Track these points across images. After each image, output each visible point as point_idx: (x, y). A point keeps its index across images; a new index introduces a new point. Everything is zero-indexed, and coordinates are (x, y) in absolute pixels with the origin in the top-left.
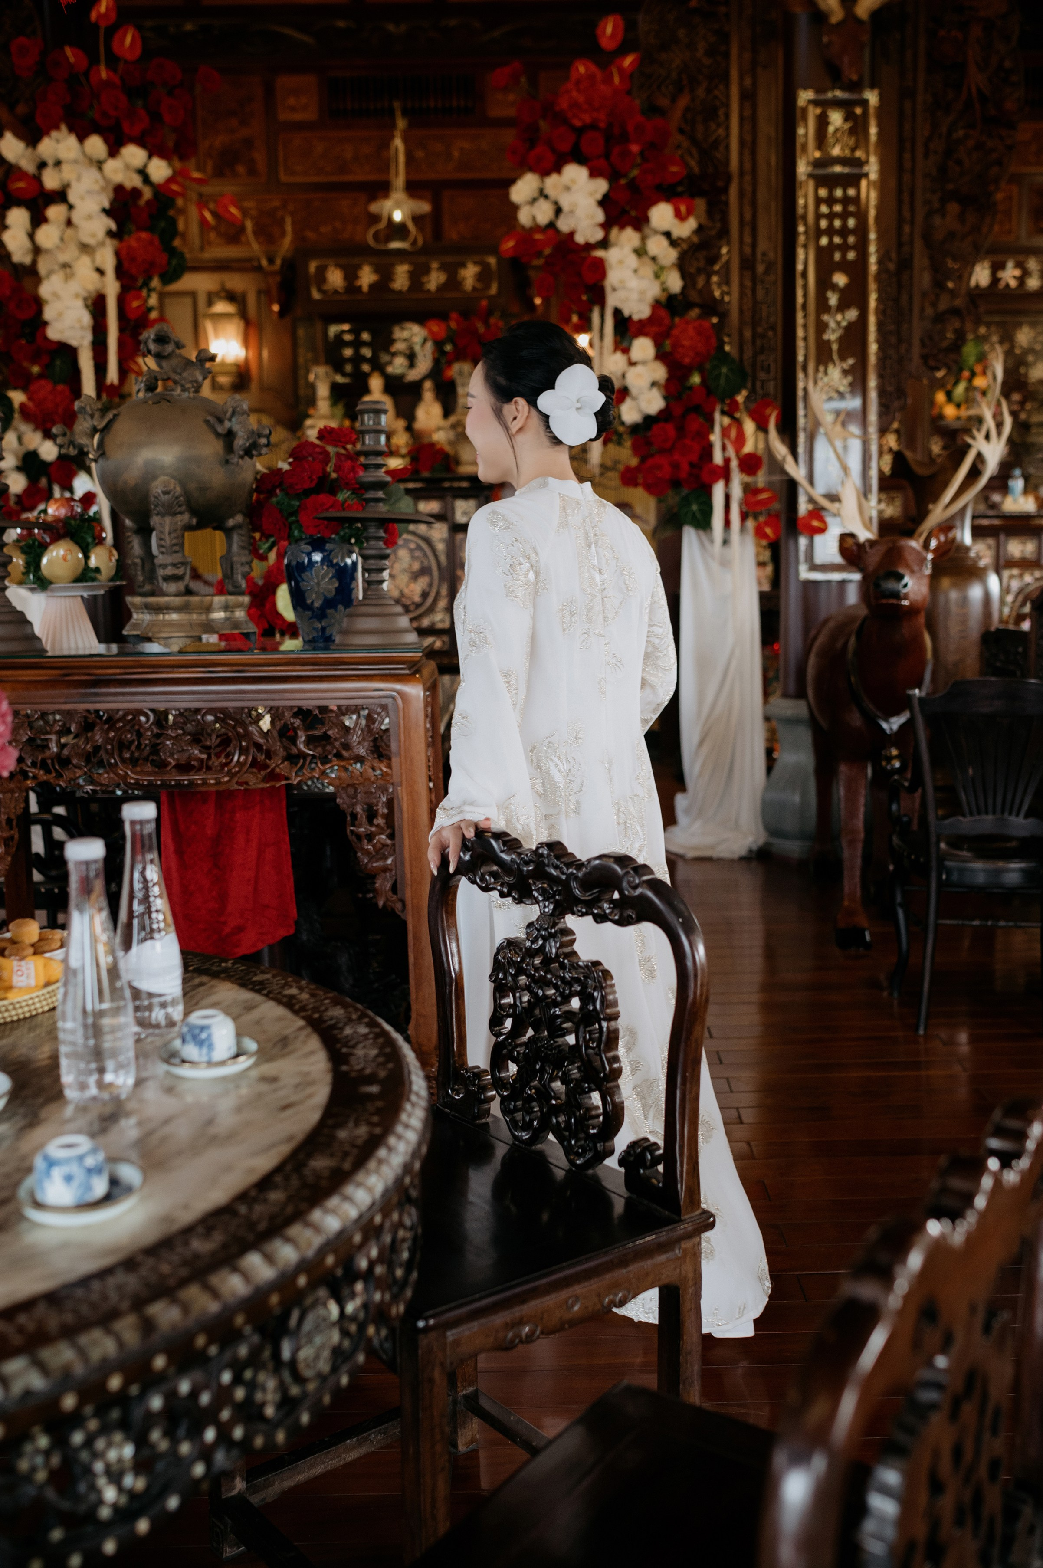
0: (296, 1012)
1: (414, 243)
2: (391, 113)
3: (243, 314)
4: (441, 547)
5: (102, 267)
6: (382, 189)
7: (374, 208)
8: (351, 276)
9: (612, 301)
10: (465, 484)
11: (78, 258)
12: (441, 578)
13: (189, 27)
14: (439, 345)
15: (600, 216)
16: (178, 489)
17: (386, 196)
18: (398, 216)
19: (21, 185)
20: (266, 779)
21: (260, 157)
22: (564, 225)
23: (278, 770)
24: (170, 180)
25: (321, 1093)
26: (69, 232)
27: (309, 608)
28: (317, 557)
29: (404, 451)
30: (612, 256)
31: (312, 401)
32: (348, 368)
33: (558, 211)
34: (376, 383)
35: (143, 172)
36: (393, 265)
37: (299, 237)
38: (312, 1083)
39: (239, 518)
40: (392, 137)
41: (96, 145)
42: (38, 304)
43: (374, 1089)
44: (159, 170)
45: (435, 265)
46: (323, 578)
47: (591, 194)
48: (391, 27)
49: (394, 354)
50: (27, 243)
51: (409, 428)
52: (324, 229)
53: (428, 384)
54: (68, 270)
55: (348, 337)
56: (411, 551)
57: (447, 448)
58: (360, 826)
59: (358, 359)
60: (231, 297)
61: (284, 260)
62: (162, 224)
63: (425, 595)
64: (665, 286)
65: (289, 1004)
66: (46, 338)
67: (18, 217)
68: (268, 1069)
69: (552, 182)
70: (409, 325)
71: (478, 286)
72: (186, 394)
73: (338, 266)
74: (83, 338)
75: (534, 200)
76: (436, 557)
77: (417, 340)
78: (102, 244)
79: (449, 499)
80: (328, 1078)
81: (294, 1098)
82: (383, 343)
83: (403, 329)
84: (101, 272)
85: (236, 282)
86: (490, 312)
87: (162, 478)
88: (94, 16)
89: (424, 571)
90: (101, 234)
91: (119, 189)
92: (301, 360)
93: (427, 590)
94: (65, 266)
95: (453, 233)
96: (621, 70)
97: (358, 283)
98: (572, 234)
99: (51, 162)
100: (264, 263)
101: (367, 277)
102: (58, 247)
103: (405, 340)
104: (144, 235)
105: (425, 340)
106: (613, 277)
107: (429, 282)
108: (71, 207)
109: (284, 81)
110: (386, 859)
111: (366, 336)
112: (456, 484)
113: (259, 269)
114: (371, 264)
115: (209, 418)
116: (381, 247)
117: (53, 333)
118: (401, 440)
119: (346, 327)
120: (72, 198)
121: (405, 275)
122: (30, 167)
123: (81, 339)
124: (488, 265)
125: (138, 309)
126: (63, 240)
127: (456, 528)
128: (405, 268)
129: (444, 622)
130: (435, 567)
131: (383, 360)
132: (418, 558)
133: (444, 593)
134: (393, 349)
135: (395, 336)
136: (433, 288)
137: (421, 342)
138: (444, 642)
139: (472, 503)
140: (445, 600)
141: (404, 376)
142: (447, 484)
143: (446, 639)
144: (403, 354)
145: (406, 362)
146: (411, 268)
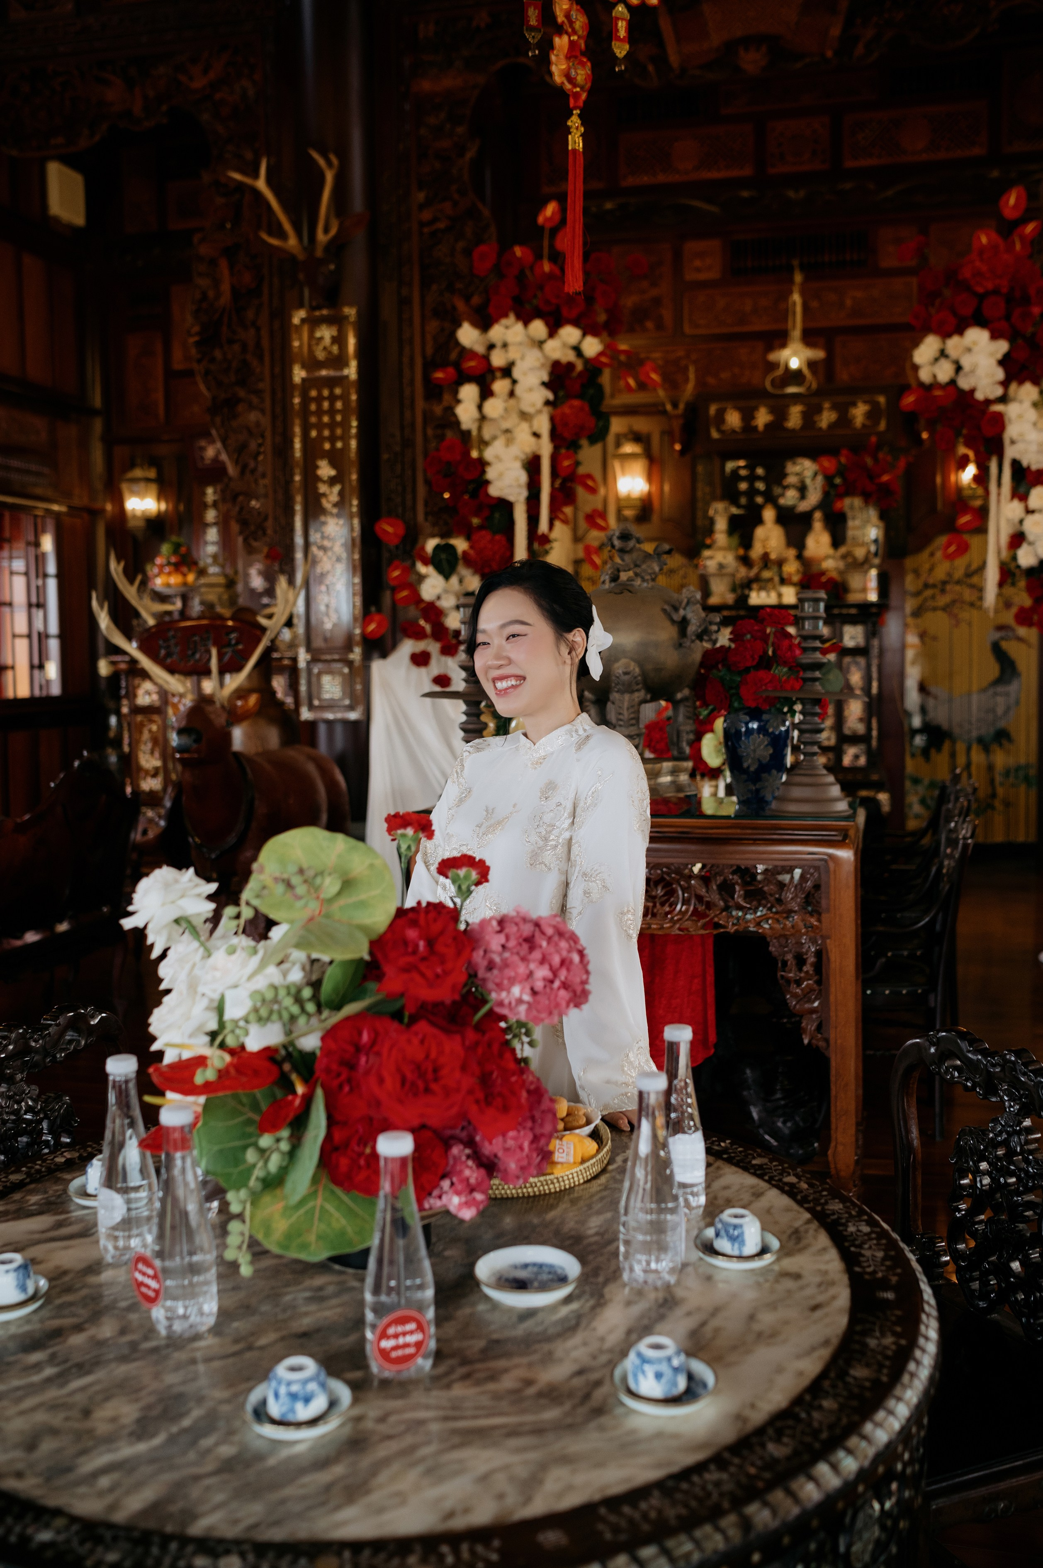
0: (800, 1203)
1: (809, 388)
2: (790, 270)
3: (648, 454)
5: (538, 432)
6: (780, 339)
7: (772, 357)
8: (748, 416)
9: (1010, 453)
10: (853, 611)
11: (518, 425)
13: (609, 206)
14: (829, 479)
15: (1000, 374)
16: (637, 670)
17: (783, 345)
18: (795, 364)
19: (472, 364)
20: (704, 927)
21: (667, 314)
22: (964, 384)
23: (716, 919)
24: (601, 354)
25: (843, 1296)
26: (512, 402)
27: (746, 771)
28: (755, 725)
29: (796, 578)
30: (1011, 410)
32: (743, 501)
33: (959, 369)
34: (769, 514)
35: (577, 349)
36: (788, 406)
37: (700, 382)
38: (832, 1283)
39: (686, 692)
40: (791, 292)
41: (538, 327)
42: (482, 464)
43: (890, 1295)
44: (592, 346)
45: (827, 405)
46: (759, 745)
47: (992, 354)
48: (791, 194)
49: (786, 487)
50: (475, 414)
51: (800, 557)
52: (725, 375)
53: (818, 515)
54: (509, 435)
55: (743, 473)
57: (837, 576)
58: (790, 972)
59: (752, 492)
60: (637, 438)
61: (687, 405)
62: (591, 391)
65: (791, 1192)
66: (487, 495)
67: (469, 392)
68: (789, 1264)
69: (954, 344)
70: (800, 460)
71: (868, 423)
72: (645, 585)
73: (738, 408)
74: (518, 493)
75: (935, 360)
77: (808, 474)
78: (539, 412)
79: (838, 625)
80: (845, 1279)
81: (820, 1299)
82: (777, 477)
83: (794, 463)
84: (536, 435)
85: (641, 424)
86: (878, 447)
87: (623, 661)
88: (541, 220)
90: (539, 403)
91: (556, 364)
92: (699, 494)
94: (507, 431)
95: (843, 375)
96: (1021, 239)
97: (754, 423)
98: (972, 391)
99: (499, 344)
100: (669, 407)
101: (762, 418)
102: (502, 417)
103: (797, 474)
104: (576, 403)
105: (816, 474)
106: (1012, 431)
107: (821, 420)
108: (514, 382)
109: (691, 246)
110: (813, 1002)
111: (760, 471)
112: (845, 611)
113: (664, 412)
114: (765, 405)
115: (667, 607)
116: (779, 392)
117: (494, 491)
118: (792, 568)
119: (742, 463)
120: (516, 373)
121: (798, 415)
122: (480, 349)
123: (518, 495)
124: (878, 403)
125: (568, 466)
126: (506, 410)
127: (844, 652)
128: (799, 407)
129: (830, 740)
131: (775, 493)
133: (830, 713)
134: (785, 482)
135: (788, 470)
136: (825, 426)
137: (812, 474)
138: (829, 759)
139: (860, 628)
140: (832, 719)
141: (795, 507)
142: (836, 611)
143: (831, 755)
144: (795, 487)
145: (797, 495)
146: (803, 408)
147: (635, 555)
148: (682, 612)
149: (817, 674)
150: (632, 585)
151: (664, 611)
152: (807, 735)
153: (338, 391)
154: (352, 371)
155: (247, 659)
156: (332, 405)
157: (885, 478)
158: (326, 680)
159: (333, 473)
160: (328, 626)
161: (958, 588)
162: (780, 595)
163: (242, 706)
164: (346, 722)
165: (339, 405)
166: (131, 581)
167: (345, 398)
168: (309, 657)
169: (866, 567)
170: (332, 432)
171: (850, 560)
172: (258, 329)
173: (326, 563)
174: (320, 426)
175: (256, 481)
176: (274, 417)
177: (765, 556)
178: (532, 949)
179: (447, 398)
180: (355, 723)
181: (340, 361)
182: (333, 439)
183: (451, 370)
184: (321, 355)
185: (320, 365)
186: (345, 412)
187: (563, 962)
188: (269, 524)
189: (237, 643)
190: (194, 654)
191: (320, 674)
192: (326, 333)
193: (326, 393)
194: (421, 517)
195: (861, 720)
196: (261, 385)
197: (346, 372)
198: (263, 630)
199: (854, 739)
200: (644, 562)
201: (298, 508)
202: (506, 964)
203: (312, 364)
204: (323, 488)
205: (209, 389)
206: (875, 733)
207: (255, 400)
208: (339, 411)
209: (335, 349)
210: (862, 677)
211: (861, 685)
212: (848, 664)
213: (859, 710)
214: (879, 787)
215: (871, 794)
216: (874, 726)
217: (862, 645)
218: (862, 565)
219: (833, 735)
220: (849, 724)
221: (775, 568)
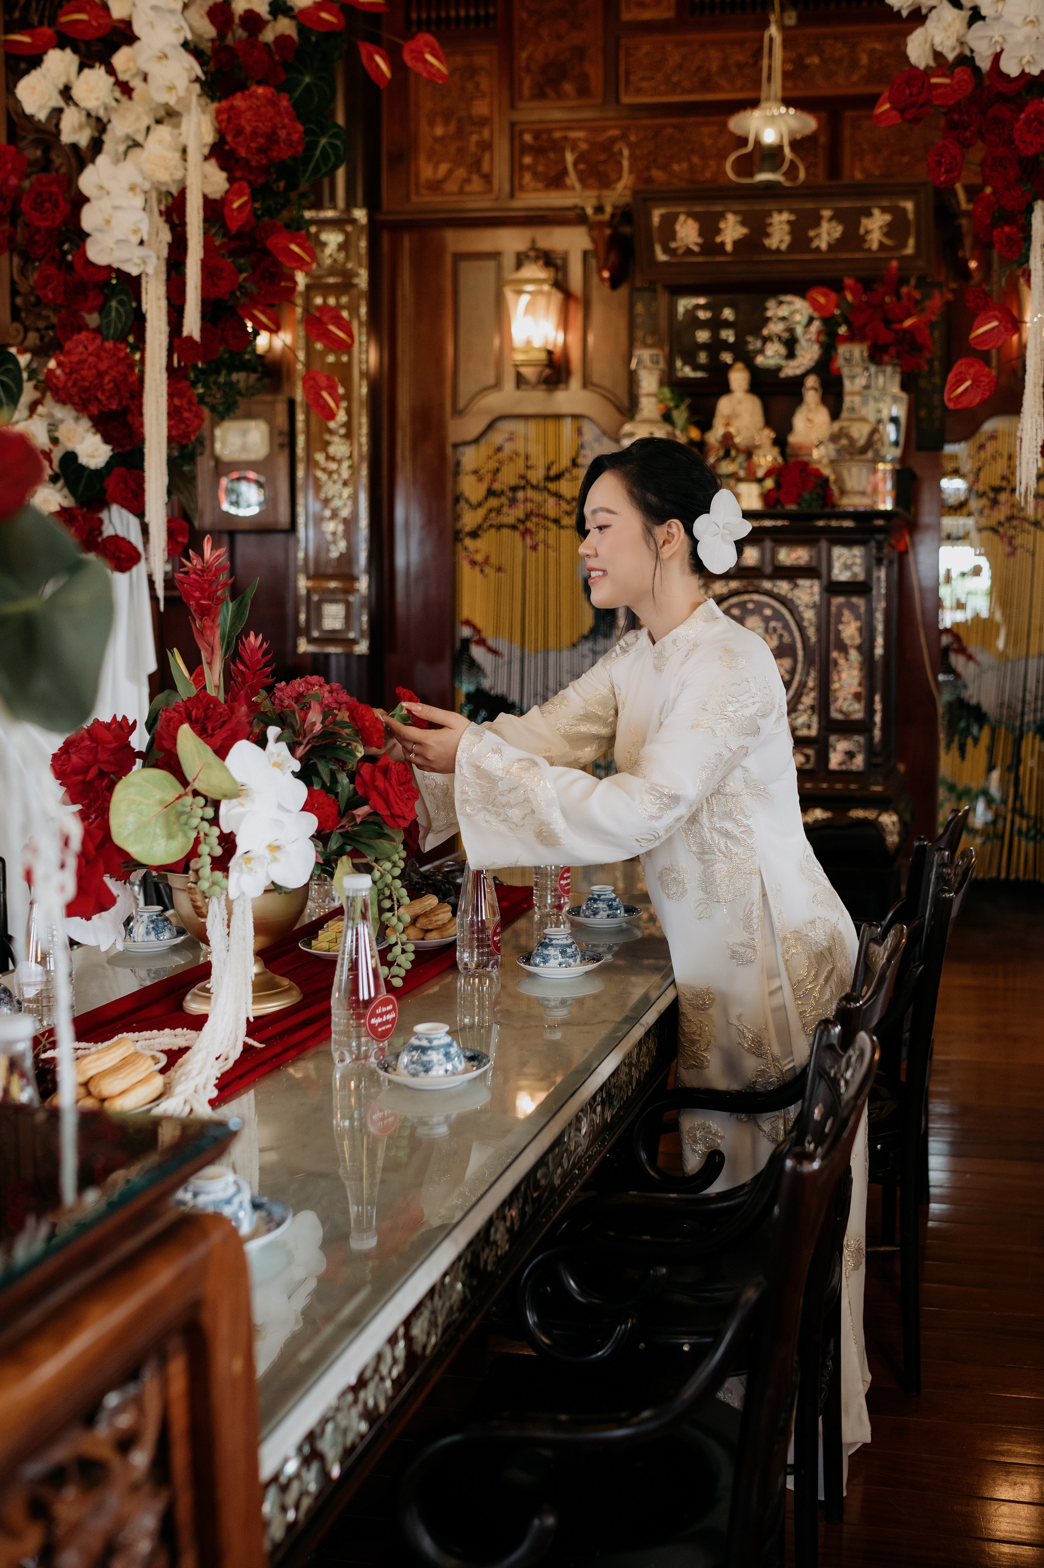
1: (793, 176)
3: (562, 287)
4: (809, 615)
7: (738, 126)
8: (709, 228)
10: (848, 524)
12: (809, 662)
14: (829, 324)
17: (753, 107)
18: (769, 136)
19: (80, 16)
21: (593, 70)
32: (702, 358)
34: (738, 378)
36: (769, 214)
37: (638, 179)
40: (766, 26)
45: (827, 213)
49: (766, 340)
51: (780, 442)
52: (679, 167)
53: (811, 381)
55: (703, 315)
56: (766, 620)
57: (827, 471)
59: (716, 346)
60: (547, 259)
61: (616, 207)
70: (788, 298)
71: (888, 242)
73: (692, 215)
76: (802, 630)
77: (800, 318)
79: (824, 544)
82: (753, 323)
83: (779, 303)
84: (184, 150)
85: (555, 239)
86: (901, 279)
89: (784, 650)
97: (718, 240)
100: (589, 211)
101: (731, 231)
103: (784, 319)
104: (261, 90)
105: (811, 320)
107: (817, 237)
108: (138, 41)
111: (728, 314)
112: (834, 524)
113: (585, 219)
114: (735, 213)
116: (748, 183)
117: (98, 253)
118: (766, 458)
119: (702, 301)
120: (137, 22)
121: (786, 228)
123: (142, 262)
127: (833, 588)
128: (785, 216)
129: (809, 727)
130: (799, 645)
131: (751, 347)
132: (775, 630)
133: (811, 684)
134: (765, 332)
135: (769, 314)
136: (824, 246)
137: (804, 321)
138: (807, 757)
139: (858, 551)
140: (813, 694)
141: (779, 369)
142: (821, 523)
143: (810, 752)
144: (780, 338)
145: (783, 350)
146: (792, 218)
157: (909, 322)
169: (874, 460)
171: (844, 442)
177: (729, 441)
183: (45, 31)
195: (857, 697)
199: (847, 728)
206: (878, 718)
210: (860, 630)
211: (858, 641)
212: (840, 607)
213: (856, 681)
214: (883, 804)
215: (870, 814)
216: (878, 706)
217: (861, 577)
218: (863, 450)
219: (815, 719)
220: (840, 702)
221: (741, 458)
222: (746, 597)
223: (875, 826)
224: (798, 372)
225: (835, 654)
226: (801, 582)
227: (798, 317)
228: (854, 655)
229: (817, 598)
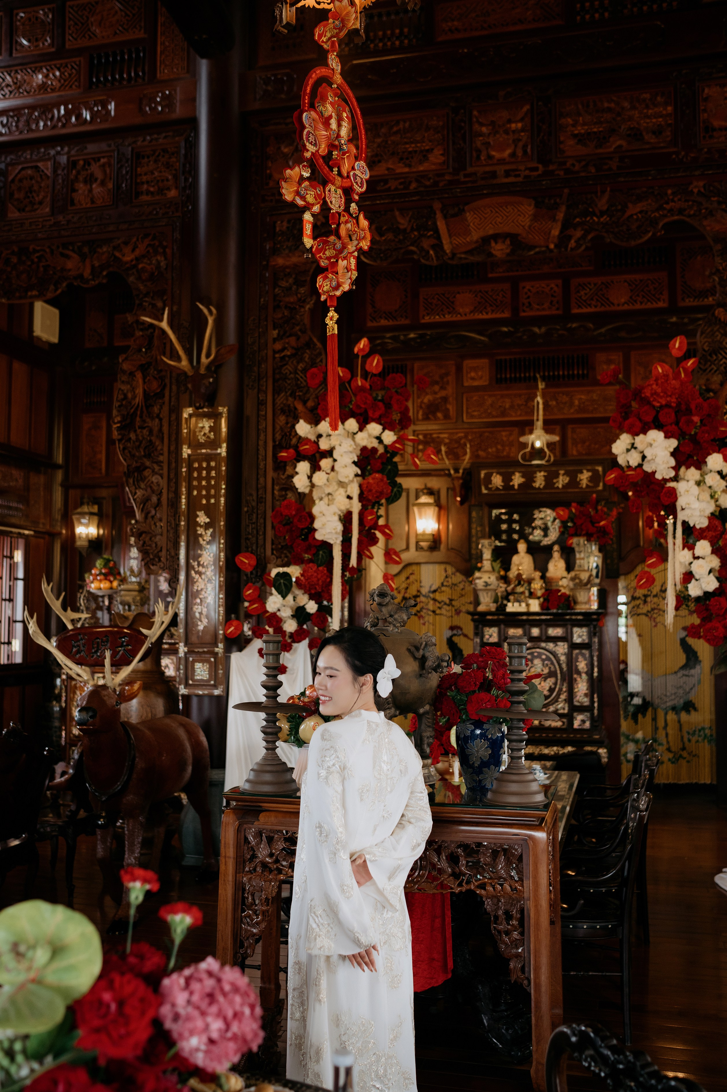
1: (548, 460)
2: (535, 380)
3: (438, 504)
4: (563, 658)
5: (351, 495)
6: (528, 427)
7: (522, 439)
8: (507, 479)
9: (681, 516)
10: (580, 617)
11: (337, 490)
12: (563, 680)
13: (412, 335)
14: (564, 524)
15: (672, 462)
17: (531, 432)
18: (538, 444)
19: (307, 447)
20: (436, 888)
21: (451, 408)
22: (648, 468)
23: (445, 882)
24: (395, 442)
26: (333, 474)
27: (472, 766)
28: (478, 732)
29: (539, 593)
30: (681, 487)
31: (480, 558)
32: (504, 537)
33: (644, 457)
34: (522, 547)
35: (379, 438)
36: (535, 473)
37: (475, 456)
39: (427, 707)
40: (536, 396)
41: (352, 424)
42: (312, 518)
44: (389, 437)
45: (562, 472)
46: (481, 748)
47: (666, 448)
48: (536, 330)
49: (534, 528)
50: (307, 482)
51: (543, 577)
52: (492, 450)
53: (556, 548)
54: (330, 497)
55: (504, 517)
57: (568, 593)
58: (501, 924)
59: (510, 531)
60: (430, 492)
61: (465, 470)
62: (389, 468)
63: (551, 690)
64: (718, 503)
66: (315, 538)
67: (303, 467)
69: (640, 440)
70: (544, 509)
71: (590, 484)
72: (396, 630)
73: (499, 473)
74: (336, 539)
75: (628, 450)
76: (560, 665)
77: (550, 519)
78: (352, 481)
79: (569, 627)
82: (528, 520)
83: (540, 511)
84: (349, 497)
85: (434, 483)
86: (598, 502)
88: (356, 350)
89: (552, 674)
90: (352, 476)
91: (364, 449)
92: (474, 531)
93: (553, 686)
94: (329, 494)
95: (573, 451)
96: (685, 370)
97: (511, 484)
98: (654, 473)
99: (324, 435)
100: (452, 472)
101: (517, 480)
102: (325, 484)
103: (542, 519)
104: (378, 475)
105: (555, 520)
106: (682, 501)
107: (558, 482)
108: (335, 460)
109: (468, 363)
110: (518, 949)
111: (516, 517)
112: (574, 618)
113: (449, 475)
114: (519, 472)
115: (410, 647)
116: (529, 463)
117: (319, 536)
118: (537, 585)
119: (503, 511)
120: (336, 455)
121: (543, 478)
122: (313, 438)
123: (336, 540)
124: (598, 471)
125: (371, 519)
126: (328, 480)
127: (573, 646)
128: (542, 473)
129: (564, 709)
130: (558, 672)
131: (527, 532)
132: (547, 665)
133: (564, 689)
134: (533, 525)
135: (535, 516)
136: (560, 486)
137: (552, 519)
138: (563, 723)
139: (585, 630)
140: (565, 694)
141: (540, 542)
142: (568, 617)
143: (565, 720)
144: (540, 528)
145: (542, 533)
146: (546, 474)
147: (390, 608)
148: (421, 652)
149: (522, 698)
150: (387, 630)
151: (409, 650)
152: (515, 744)
153: (213, 464)
154: (223, 450)
155: (134, 657)
156: (208, 473)
157: (602, 523)
158: (198, 665)
159: (208, 520)
160: (201, 628)
161: (655, 600)
162: (528, 605)
163: (129, 690)
164: (211, 696)
165: (213, 474)
166: (58, 599)
167: (217, 468)
168: (186, 649)
169: (589, 586)
170: (209, 492)
171: (577, 581)
172: (161, 420)
173: (200, 584)
174: (200, 488)
175: (155, 524)
176: (169, 480)
177: (519, 576)
178: (211, 1004)
179: (289, 471)
180: (218, 697)
181: (214, 444)
182: (208, 497)
183: (291, 451)
184: (202, 439)
185: (202, 446)
186: (217, 478)
187: (236, 1015)
188: (163, 553)
189: (127, 645)
190: (96, 652)
191: (194, 661)
192: (206, 424)
193: (204, 465)
194: (269, 552)
195: (586, 695)
196: (161, 458)
197: (219, 451)
198: (146, 637)
199: (582, 709)
200: (396, 613)
201: (183, 544)
202: (189, 1018)
203: (195, 445)
204: (200, 531)
205: (125, 460)
206: (596, 705)
207: (156, 468)
208: (213, 478)
209: (212, 435)
210: (586, 665)
211: (586, 670)
212: (577, 655)
213: (585, 688)
214: (600, 744)
215: (594, 749)
216: (596, 700)
217: (587, 641)
218: (586, 584)
219: (567, 705)
220: (578, 698)
221: (526, 585)
222: (534, 650)
223: (596, 754)
224: (549, 543)
225: (575, 676)
226: (559, 643)
227: (548, 518)
228: (584, 676)
229: (566, 650)
